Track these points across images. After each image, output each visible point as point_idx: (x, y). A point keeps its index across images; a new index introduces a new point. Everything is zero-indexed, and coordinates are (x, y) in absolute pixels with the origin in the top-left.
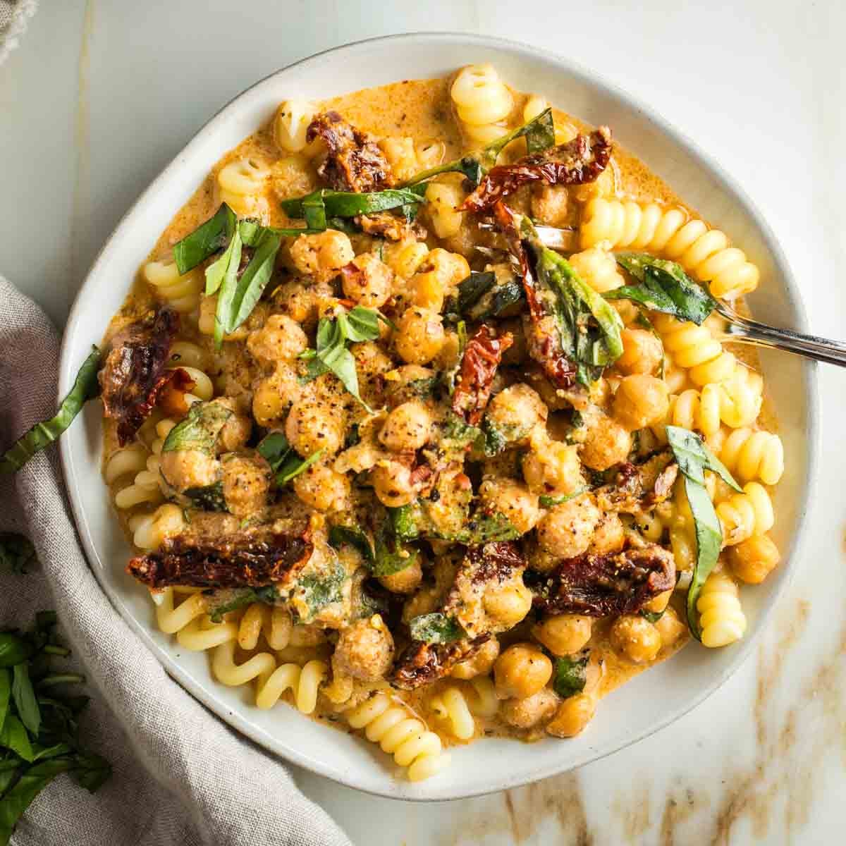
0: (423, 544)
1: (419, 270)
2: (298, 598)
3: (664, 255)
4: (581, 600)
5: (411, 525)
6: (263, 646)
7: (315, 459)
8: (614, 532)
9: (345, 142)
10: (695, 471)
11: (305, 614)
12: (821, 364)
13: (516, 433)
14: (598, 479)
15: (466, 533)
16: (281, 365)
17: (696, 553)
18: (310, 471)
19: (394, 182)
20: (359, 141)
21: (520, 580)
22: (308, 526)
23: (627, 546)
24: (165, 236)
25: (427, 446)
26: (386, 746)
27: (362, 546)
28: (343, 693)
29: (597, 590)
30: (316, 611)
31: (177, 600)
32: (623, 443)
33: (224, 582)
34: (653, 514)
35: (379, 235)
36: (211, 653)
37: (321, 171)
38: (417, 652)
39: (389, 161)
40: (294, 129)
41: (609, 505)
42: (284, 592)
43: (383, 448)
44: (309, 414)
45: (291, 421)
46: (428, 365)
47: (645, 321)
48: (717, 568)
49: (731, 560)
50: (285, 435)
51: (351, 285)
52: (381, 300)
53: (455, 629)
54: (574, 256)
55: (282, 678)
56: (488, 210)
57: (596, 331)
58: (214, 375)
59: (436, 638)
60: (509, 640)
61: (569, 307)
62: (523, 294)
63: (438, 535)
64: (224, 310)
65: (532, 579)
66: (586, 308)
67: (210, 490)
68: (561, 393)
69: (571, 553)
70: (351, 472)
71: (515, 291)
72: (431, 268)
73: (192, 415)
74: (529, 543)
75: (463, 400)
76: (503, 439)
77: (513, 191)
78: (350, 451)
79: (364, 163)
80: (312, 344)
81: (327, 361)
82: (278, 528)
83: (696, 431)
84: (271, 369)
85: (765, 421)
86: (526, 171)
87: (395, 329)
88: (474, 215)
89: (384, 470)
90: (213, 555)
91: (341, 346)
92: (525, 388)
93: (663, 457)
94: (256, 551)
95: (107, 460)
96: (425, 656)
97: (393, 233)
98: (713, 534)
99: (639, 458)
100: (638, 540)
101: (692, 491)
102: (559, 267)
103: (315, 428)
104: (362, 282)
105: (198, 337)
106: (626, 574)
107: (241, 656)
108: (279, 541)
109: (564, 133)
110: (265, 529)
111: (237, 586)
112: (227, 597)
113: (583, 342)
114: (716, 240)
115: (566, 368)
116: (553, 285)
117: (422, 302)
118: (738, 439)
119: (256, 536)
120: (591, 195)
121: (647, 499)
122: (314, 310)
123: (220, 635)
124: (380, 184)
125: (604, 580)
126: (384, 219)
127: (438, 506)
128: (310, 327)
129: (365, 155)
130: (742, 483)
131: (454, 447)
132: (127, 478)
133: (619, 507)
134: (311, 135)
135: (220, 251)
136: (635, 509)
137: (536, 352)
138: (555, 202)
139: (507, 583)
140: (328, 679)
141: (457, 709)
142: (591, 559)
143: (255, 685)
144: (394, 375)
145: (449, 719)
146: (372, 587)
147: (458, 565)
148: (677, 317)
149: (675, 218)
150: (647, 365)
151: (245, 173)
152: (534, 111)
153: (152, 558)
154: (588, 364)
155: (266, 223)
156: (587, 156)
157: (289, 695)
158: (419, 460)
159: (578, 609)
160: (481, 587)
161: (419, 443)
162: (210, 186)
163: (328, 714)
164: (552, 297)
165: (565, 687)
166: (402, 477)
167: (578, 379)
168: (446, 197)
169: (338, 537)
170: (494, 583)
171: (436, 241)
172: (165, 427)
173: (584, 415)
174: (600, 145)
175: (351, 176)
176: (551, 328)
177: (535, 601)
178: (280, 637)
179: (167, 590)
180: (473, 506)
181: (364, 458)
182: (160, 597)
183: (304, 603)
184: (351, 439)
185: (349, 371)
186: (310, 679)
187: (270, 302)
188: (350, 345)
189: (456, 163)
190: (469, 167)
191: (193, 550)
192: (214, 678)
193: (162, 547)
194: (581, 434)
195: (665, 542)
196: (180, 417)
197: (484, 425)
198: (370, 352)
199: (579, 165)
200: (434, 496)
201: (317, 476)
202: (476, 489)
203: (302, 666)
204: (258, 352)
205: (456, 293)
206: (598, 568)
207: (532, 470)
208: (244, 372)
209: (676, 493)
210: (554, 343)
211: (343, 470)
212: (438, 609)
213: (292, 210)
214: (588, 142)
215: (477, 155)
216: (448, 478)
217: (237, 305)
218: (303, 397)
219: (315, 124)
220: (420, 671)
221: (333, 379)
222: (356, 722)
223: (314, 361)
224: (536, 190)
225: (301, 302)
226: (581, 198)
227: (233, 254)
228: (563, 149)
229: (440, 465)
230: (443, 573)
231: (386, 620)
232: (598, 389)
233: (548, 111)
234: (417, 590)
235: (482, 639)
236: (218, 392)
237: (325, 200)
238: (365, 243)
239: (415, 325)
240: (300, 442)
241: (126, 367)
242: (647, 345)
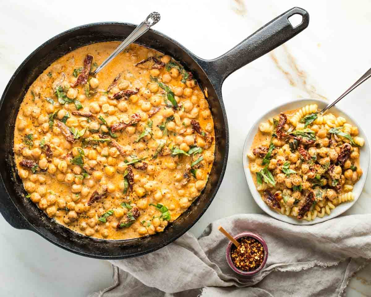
0: (322, 177)
1: (284, 152)
2: (318, 199)
3: (304, 116)
4: (344, 160)
5: (319, 176)
6: (321, 208)
7: (302, 184)
8: (338, 149)
9: (259, 151)
10: (337, 132)
11: (321, 199)
12: (335, 105)
13: (316, 154)
14: (329, 146)
15: (325, 169)
16: (285, 180)
17: (348, 139)
18: (302, 186)
19: (269, 147)
20: (260, 148)
21: (336, 166)
22: (309, 191)
23: (341, 148)
24: (255, 184)
25: (310, 167)
26: (346, 200)
27: (317, 185)
28: (335, 202)
29: (344, 157)
30: (322, 197)
31: (307, 216)
32: (327, 139)
33: (309, 208)
34: (339, 142)
35: (275, 154)
36: (317, 216)
37: (261, 156)
38: (337, 187)
39: (265, 146)
40: (252, 156)
41: (334, 147)
42: (316, 200)
43: (306, 174)
44: (295, 180)
45: (294, 183)
46: (298, 160)
47: (312, 125)
48: (352, 137)
49: (353, 135)
50: (295, 186)
51: (280, 162)
52: (285, 160)
53: (337, 180)
54: (296, 128)
55: (327, 208)
56: (281, 136)
57: (309, 133)
58: (279, 190)
59: (336, 183)
60: (343, 173)
61: (303, 135)
62: (297, 140)
63: (322, 174)
64: (272, 182)
65: (337, 165)
66: (305, 133)
67: (295, 201)
68: (314, 144)
69: (337, 157)
70: (306, 180)
71: (295, 141)
72: (285, 150)
73: (283, 196)
74: (332, 162)
75: (307, 158)
76: (315, 156)
77: (281, 131)
78: (303, 178)
79: (263, 150)
80: (285, 173)
81: (289, 173)
82: (307, 195)
83: (331, 128)
84: (284, 181)
85: (336, 116)
86: (279, 128)
87: (290, 160)
88: (281, 139)
89: (309, 175)
90: (304, 206)
91: (288, 170)
92: (310, 148)
93: (332, 135)
94: (308, 200)
95: (281, 212)
96: (338, 186)
97: (276, 152)
98: (347, 135)
99: (330, 138)
100: (341, 146)
101: (339, 134)
102: (297, 132)
103: (297, 181)
104: (281, 161)
105: (272, 189)
106: (345, 151)
107: (320, 212)
108: (309, 196)
109: (277, 118)
110: (306, 197)
111: (310, 206)
112: (311, 208)
113: (309, 136)
114: (307, 107)
115: (311, 141)
116: (299, 135)
117: (289, 155)
118: (336, 122)
119: (306, 199)
120: (289, 121)
121: (337, 142)
122: (280, 170)
123: (316, 213)
124: (268, 149)
125: (344, 155)
126: (273, 152)
127: (318, 171)
128: (282, 172)
129: (263, 149)
130: (342, 126)
131: (312, 164)
132: (285, 211)
133: (335, 146)
134: (255, 155)
135: (263, 177)
136: (337, 144)
137: (306, 143)
138: (286, 126)
139: (335, 169)
140: (332, 202)
141: (348, 187)
142: (340, 154)
143: (326, 213)
144: (297, 165)
145: (348, 189)
146: (323, 187)
147: (328, 174)
148: (314, 120)
149: (300, 111)
150: (318, 129)
151: (254, 167)
152: (272, 121)
153: (299, 215)
154: (313, 138)
155: (263, 169)
156: (283, 118)
157: (330, 209)
158: (311, 170)
159: (345, 161)
160: (333, 173)
161: (308, 168)
162: (252, 173)
163: (336, 205)
164: (300, 136)
165: (355, 170)
166: (311, 174)
167: (314, 140)
168: (276, 141)
169: (313, 188)
170: (334, 170)
171: (281, 146)
172: (282, 201)
173: (320, 143)
174: (283, 115)
175: (264, 153)
176: (305, 139)
177: (340, 166)
178: (322, 205)
179: (305, 216)
180: (322, 166)
181: (305, 177)
182: (305, 218)
183: (319, 198)
184: (302, 177)
185: (292, 171)
186: (330, 204)
187: (275, 175)
188: (288, 168)
189: (272, 136)
190: (274, 135)
191: (302, 209)
192: (322, 218)
193: (299, 212)
194: (322, 145)
195: (344, 143)
196: (282, 198)
197: (312, 158)
198: (291, 166)
199: (284, 120)
200: (317, 171)
201: (304, 185)
202: (320, 165)
203: (327, 204)
204: (281, 182)
205: (290, 149)
206: (341, 154)
207: (322, 155)
208: (282, 185)
209: (338, 137)
210: (307, 140)
211: (305, 181)
212: (333, 180)
213: (263, 164)
214: (281, 116)
215: (272, 133)
216: (316, 167)
217: (272, 180)
218: (291, 180)
219: (254, 153)
220: (339, 188)
221: (291, 174)
222: (340, 202)
223: (287, 175)
224: (283, 128)
225: (278, 171)
226: (288, 122)
227: (265, 176)
228: (280, 120)
229: (313, 167)
230: (328, 176)
231: (329, 188)
232: (317, 138)
233: (273, 119)
234: (328, 182)
235: (341, 177)
236: (282, 191)
237: (265, 158)
238: (275, 157)
239: (292, 158)
240: (298, 184)
241: (270, 201)
242: (315, 127)
